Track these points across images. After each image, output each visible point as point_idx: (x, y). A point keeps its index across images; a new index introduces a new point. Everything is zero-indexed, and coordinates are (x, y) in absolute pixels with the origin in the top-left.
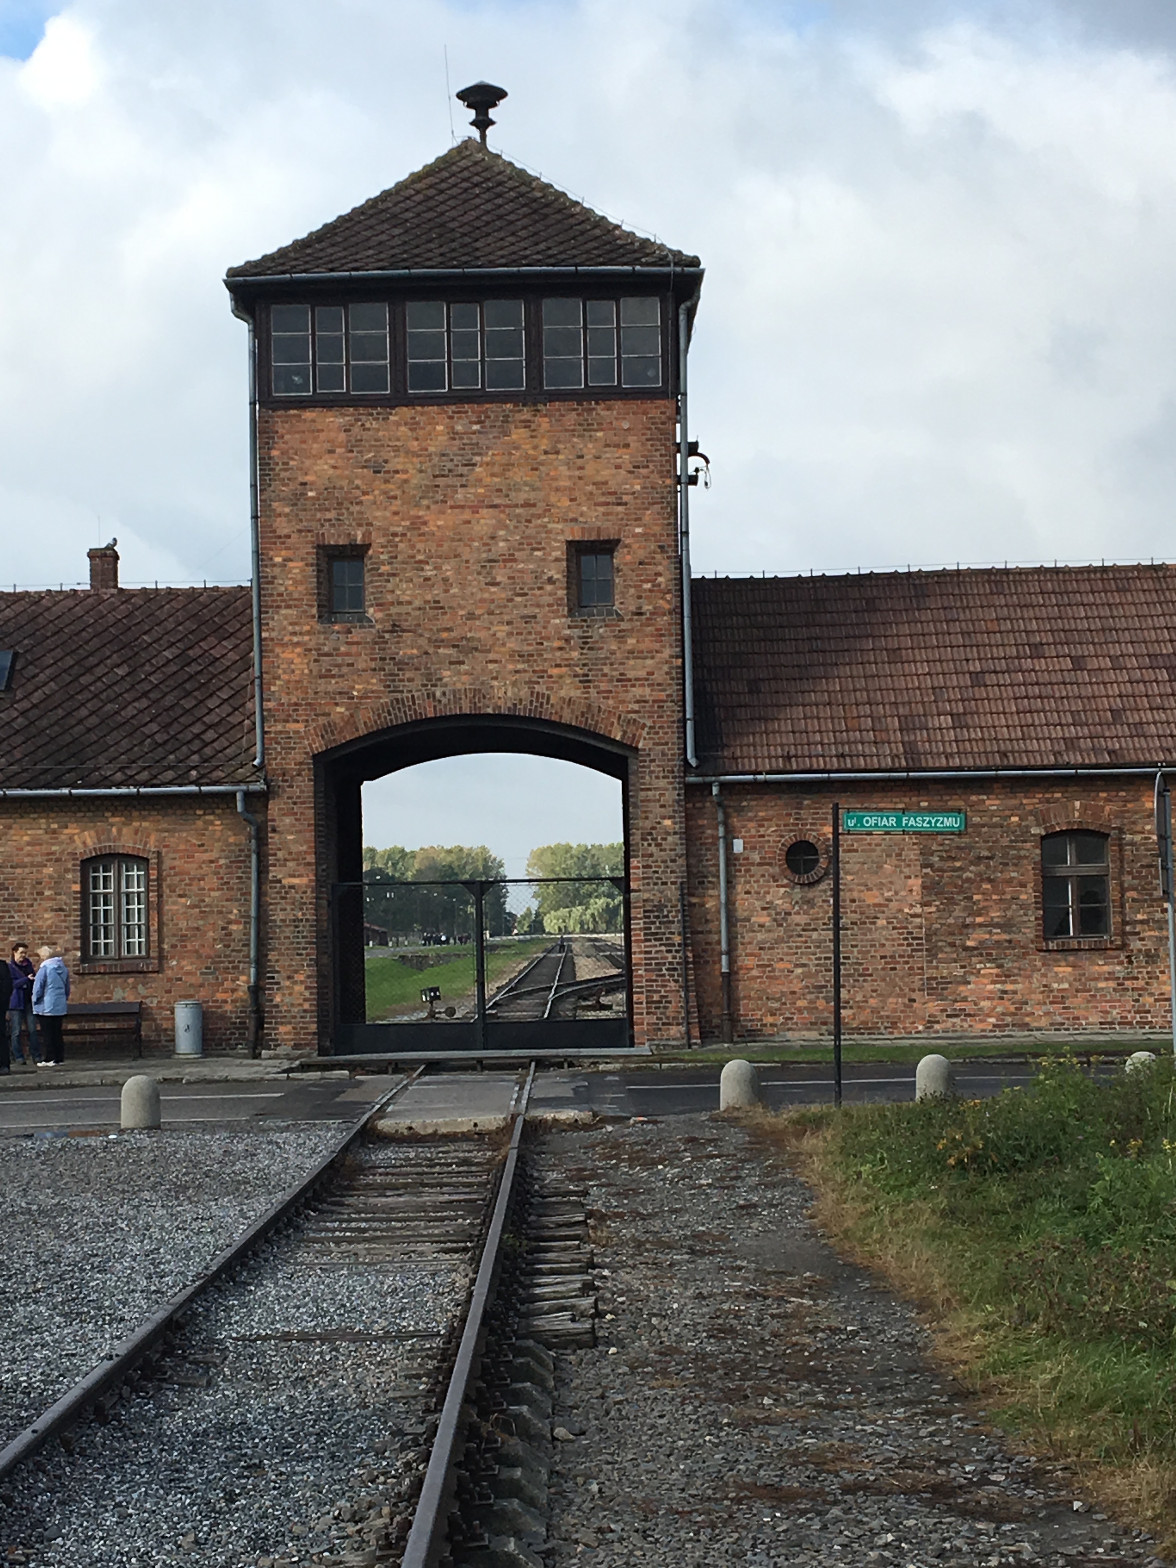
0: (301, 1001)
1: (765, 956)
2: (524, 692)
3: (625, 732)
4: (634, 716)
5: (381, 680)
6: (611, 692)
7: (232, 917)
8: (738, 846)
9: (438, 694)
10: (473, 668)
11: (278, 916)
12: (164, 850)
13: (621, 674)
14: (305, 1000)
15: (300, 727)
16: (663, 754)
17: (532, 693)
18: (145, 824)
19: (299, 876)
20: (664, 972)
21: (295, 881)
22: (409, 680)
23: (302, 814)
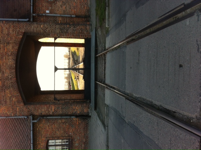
0: (79, 107)
1: (72, 8)
2: (10, 57)
3: (20, 35)
4: (17, 32)
5: (7, 90)
6: (11, 38)
7: (61, 121)
8: (47, 12)
9: (10, 77)
10: (5, 69)
11: (61, 112)
12: (46, 136)
13: (7, 35)
14: (79, 106)
15: (18, 108)
16: (26, 26)
17: (11, 55)
18: (40, 140)
19: (52, 108)
20: (75, 29)
21: (53, 109)
22: (7, 83)
23: (38, 108)
